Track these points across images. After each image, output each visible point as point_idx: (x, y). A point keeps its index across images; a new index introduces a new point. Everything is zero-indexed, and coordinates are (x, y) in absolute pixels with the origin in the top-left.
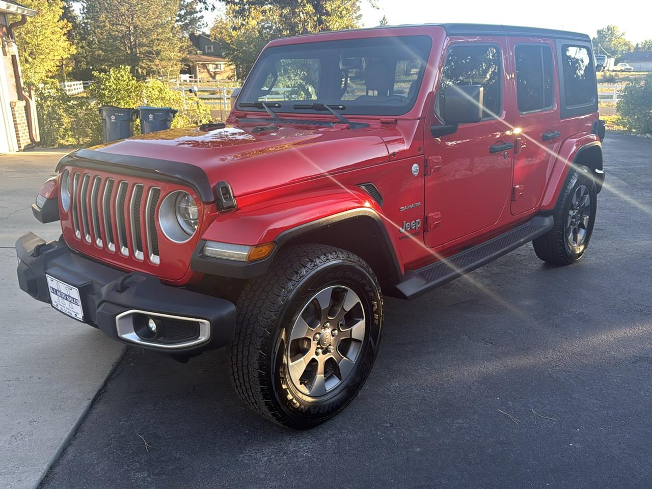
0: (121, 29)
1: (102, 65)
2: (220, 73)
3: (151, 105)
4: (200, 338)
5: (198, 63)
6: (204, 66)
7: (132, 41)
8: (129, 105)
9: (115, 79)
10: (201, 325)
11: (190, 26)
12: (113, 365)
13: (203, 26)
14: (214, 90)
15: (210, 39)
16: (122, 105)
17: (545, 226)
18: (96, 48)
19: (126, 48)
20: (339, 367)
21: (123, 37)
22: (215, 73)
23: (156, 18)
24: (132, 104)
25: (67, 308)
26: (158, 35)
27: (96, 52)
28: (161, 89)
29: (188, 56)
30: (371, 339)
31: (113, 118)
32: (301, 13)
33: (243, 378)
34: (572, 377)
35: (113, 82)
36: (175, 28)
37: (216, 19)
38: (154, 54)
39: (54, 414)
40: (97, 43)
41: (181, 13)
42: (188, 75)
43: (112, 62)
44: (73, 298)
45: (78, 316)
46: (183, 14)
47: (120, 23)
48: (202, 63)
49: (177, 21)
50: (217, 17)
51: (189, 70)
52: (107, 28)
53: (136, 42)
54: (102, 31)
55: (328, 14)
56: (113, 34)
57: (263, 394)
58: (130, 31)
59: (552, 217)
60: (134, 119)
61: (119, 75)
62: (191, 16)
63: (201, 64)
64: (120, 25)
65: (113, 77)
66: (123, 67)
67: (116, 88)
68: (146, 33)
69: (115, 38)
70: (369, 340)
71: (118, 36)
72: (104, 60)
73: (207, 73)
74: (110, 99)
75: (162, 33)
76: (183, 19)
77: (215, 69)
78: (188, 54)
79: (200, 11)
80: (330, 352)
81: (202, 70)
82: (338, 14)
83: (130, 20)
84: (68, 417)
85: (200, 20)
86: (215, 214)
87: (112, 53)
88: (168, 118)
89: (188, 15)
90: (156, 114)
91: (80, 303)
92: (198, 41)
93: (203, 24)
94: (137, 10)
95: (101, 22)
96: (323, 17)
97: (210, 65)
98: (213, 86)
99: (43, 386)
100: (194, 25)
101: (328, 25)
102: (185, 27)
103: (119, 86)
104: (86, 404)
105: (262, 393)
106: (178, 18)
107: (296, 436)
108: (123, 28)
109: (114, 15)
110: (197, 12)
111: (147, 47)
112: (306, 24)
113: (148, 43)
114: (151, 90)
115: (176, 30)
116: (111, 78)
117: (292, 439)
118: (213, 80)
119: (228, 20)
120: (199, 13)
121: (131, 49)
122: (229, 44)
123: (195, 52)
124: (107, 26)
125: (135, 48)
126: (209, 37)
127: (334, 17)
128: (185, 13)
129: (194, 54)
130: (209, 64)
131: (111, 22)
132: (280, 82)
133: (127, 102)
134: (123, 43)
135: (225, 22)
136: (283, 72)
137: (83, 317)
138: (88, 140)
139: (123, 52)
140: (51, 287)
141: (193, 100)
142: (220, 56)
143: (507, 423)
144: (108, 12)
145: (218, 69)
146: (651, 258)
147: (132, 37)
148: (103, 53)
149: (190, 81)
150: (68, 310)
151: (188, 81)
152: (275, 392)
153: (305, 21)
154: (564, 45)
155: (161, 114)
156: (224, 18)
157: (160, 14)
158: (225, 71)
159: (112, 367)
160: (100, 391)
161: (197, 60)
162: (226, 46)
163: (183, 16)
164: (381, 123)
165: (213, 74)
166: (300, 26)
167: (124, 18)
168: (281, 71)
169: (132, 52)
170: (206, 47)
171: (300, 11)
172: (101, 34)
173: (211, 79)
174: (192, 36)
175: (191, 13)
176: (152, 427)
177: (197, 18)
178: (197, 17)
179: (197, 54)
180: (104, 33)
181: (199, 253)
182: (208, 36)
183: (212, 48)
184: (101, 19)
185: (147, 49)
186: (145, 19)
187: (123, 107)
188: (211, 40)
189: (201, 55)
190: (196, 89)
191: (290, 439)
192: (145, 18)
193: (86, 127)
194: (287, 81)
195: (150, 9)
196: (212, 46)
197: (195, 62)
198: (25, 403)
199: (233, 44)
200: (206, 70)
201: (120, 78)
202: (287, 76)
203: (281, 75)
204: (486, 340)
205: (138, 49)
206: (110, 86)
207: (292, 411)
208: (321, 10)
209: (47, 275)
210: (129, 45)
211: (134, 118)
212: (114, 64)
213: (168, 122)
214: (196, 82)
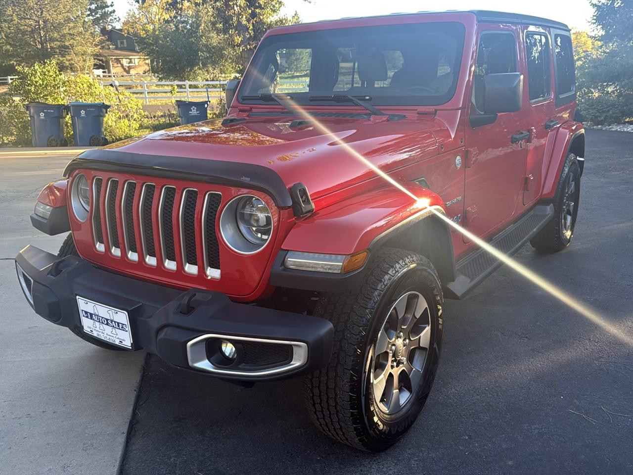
0: (30, 23)
1: (11, 60)
2: (134, 67)
3: (80, 100)
4: (292, 363)
5: (111, 57)
6: (118, 61)
7: (42, 35)
8: (58, 101)
9: (41, 75)
10: (295, 349)
11: (101, 21)
12: (135, 390)
13: (115, 20)
14: (129, 84)
15: (123, 33)
16: (50, 101)
17: (548, 215)
18: (3, 43)
19: (36, 43)
20: (410, 379)
21: (33, 32)
22: (130, 68)
23: (67, 12)
24: (60, 100)
25: (107, 334)
26: (69, 30)
27: (4, 48)
28: (91, 84)
29: (101, 51)
30: (435, 346)
31: (42, 115)
32: (235, 6)
33: (327, 402)
34: (621, 369)
35: (39, 77)
36: (87, 23)
37: (128, 13)
38: (70, 49)
39: (88, 454)
40: (4, 37)
41: (91, 7)
42: (101, 70)
43: (22, 57)
44: (118, 323)
45: (124, 343)
46: (94, 8)
47: (29, 17)
48: (115, 57)
49: (89, 15)
50: (129, 12)
51: (102, 65)
52: (15, 22)
53: (46, 37)
54: (10, 25)
55: (260, 7)
56: (22, 28)
57: (352, 420)
58: (39, 25)
59: (552, 205)
60: (64, 116)
61: (44, 70)
62: (102, 10)
63: (114, 59)
64: (29, 19)
65: (39, 72)
66: (48, 62)
67: (43, 84)
68: (58, 27)
69: (24, 33)
70: (434, 347)
71: (27, 31)
72: (12, 56)
73: (121, 68)
74: (37, 95)
75: (74, 27)
76: (93, 14)
77: (129, 63)
78: (100, 49)
79: (112, 6)
80: (403, 363)
81: (116, 65)
82: (271, 7)
83: (39, 14)
84: (106, 458)
85: (112, 14)
86: (292, 220)
87: (21, 48)
88: (101, 114)
89: (98, 10)
90: (88, 109)
91: (128, 328)
92: (111, 36)
93: (116, 19)
94: (46, 4)
95: (9, 16)
96: (257, 10)
97: (124, 59)
98: (128, 81)
99: (62, 421)
100: (105, 19)
101: (261, 17)
102: (96, 22)
103: (46, 82)
104: (122, 439)
105: (351, 418)
106: (89, 13)
107: (375, 458)
108: (32, 22)
109: (22, 9)
110: (108, 7)
111: (59, 41)
112: (240, 17)
113: (59, 38)
114: (80, 84)
115: (88, 24)
116: (36, 72)
117: (371, 462)
118: (127, 75)
119: (140, 15)
120: (110, 7)
121: (42, 44)
122: (145, 38)
123: (107, 47)
124: (15, 20)
125: (46, 43)
126: (122, 32)
127: (268, 10)
128: (96, 7)
129: (107, 49)
130: (122, 58)
131: (19, 16)
132: (198, 76)
133: (56, 98)
134: (32, 37)
135: (138, 16)
136: (201, 65)
137: (131, 344)
138: (13, 138)
139: (33, 46)
140: (82, 310)
141: (123, 95)
142: (133, 50)
143: (584, 424)
144: (14, 5)
145: (132, 63)
146: (632, 241)
147: (42, 32)
148: (11, 49)
149: (104, 76)
150: (108, 337)
151: (102, 76)
152: (364, 415)
153: (240, 14)
154: (555, 34)
155: (93, 109)
156: (137, 12)
157: (71, 8)
158: (139, 66)
159: (135, 392)
160: (131, 422)
161: (110, 54)
162: (141, 41)
163: (94, 11)
164: (418, 114)
165: (127, 69)
166: (235, 19)
167: (33, 11)
168: (199, 65)
169: (42, 47)
170: (119, 41)
171: (233, 4)
172: (9, 28)
173: (125, 74)
174: (104, 31)
175: (102, 7)
176: (210, 462)
177: (109, 13)
178: (108, 11)
179: (109, 48)
180: (11, 27)
181: (281, 266)
182: (121, 30)
183: (125, 43)
184: (8, 13)
185: (59, 43)
186: (55, 13)
187: (50, 103)
188: (124, 35)
189: (113, 49)
190: (117, 83)
191: (369, 463)
192: (55, 11)
193: (10, 126)
194: (206, 74)
195: (60, 3)
196: (125, 41)
197: (108, 57)
198: (48, 444)
199: (148, 38)
200: (119, 65)
201: (47, 73)
202: (205, 69)
203: (200, 69)
204: (520, 334)
205: (48, 44)
206: (36, 82)
207: (376, 434)
208: (254, 4)
209: (77, 297)
210: (39, 40)
211: (64, 114)
212: (23, 59)
213: (101, 118)
214: (109, 76)
